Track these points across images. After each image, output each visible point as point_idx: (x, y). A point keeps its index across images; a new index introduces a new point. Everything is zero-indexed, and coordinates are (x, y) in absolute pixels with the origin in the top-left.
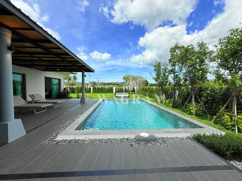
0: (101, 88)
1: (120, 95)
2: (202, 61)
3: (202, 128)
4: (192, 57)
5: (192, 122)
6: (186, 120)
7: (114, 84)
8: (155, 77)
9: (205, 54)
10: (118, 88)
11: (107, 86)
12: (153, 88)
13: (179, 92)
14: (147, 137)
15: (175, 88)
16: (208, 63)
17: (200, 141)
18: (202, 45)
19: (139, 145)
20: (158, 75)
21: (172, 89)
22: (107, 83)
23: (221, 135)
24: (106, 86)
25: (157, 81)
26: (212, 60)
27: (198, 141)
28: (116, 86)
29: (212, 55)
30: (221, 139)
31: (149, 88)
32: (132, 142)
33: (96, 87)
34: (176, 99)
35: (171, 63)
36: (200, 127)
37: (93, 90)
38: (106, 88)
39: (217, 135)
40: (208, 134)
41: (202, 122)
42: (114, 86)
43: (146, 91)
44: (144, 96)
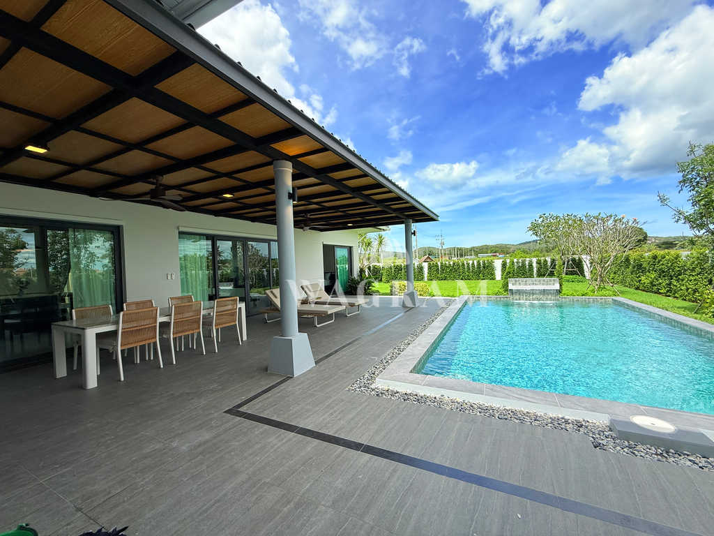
0: (454, 264)
7: (494, 251)
10: (512, 263)
11: (471, 257)
14: (669, 434)
19: (633, 453)
24: (467, 257)
28: (503, 256)
32: (598, 436)
33: (439, 264)
37: (428, 273)
42: (495, 255)
44: (632, 290)
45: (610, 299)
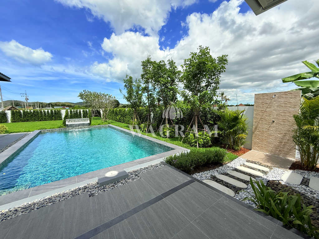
0: (34, 111)
1: (75, 122)
2: (173, 81)
3: (174, 149)
4: (164, 75)
5: (166, 145)
6: (160, 144)
7: (64, 105)
8: (127, 95)
9: (175, 73)
10: (71, 112)
11: (48, 108)
12: (125, 110)
13: (154, 114)
14: (116, 176)
15: (149, 109)
16: (177, 83)
17: (172, 163)
18: (172, 63)
19: (104, 191)
20: (130, 93)
21: (146, 111)
22: (49, 103)
23: (187, 153)
24: (46, 108)
25: (129, 101)
26: (181, 81)
27: (170, 164)
28: (67, 108)
29: (180, 75)
30: (187, 156)
31: (120, 110)
32: (92, 190)
33: (22, 111)
34: (152, 122)
35: (144, 80)
36: (172, 149)
37: (12, 117)
38: (45, 112)
39: (185, 153)
40: (178, 154)
41: (174, 144)
42: (64, 108)
43: (116, 114)
44: (115, 121)
45: (107, 125)
